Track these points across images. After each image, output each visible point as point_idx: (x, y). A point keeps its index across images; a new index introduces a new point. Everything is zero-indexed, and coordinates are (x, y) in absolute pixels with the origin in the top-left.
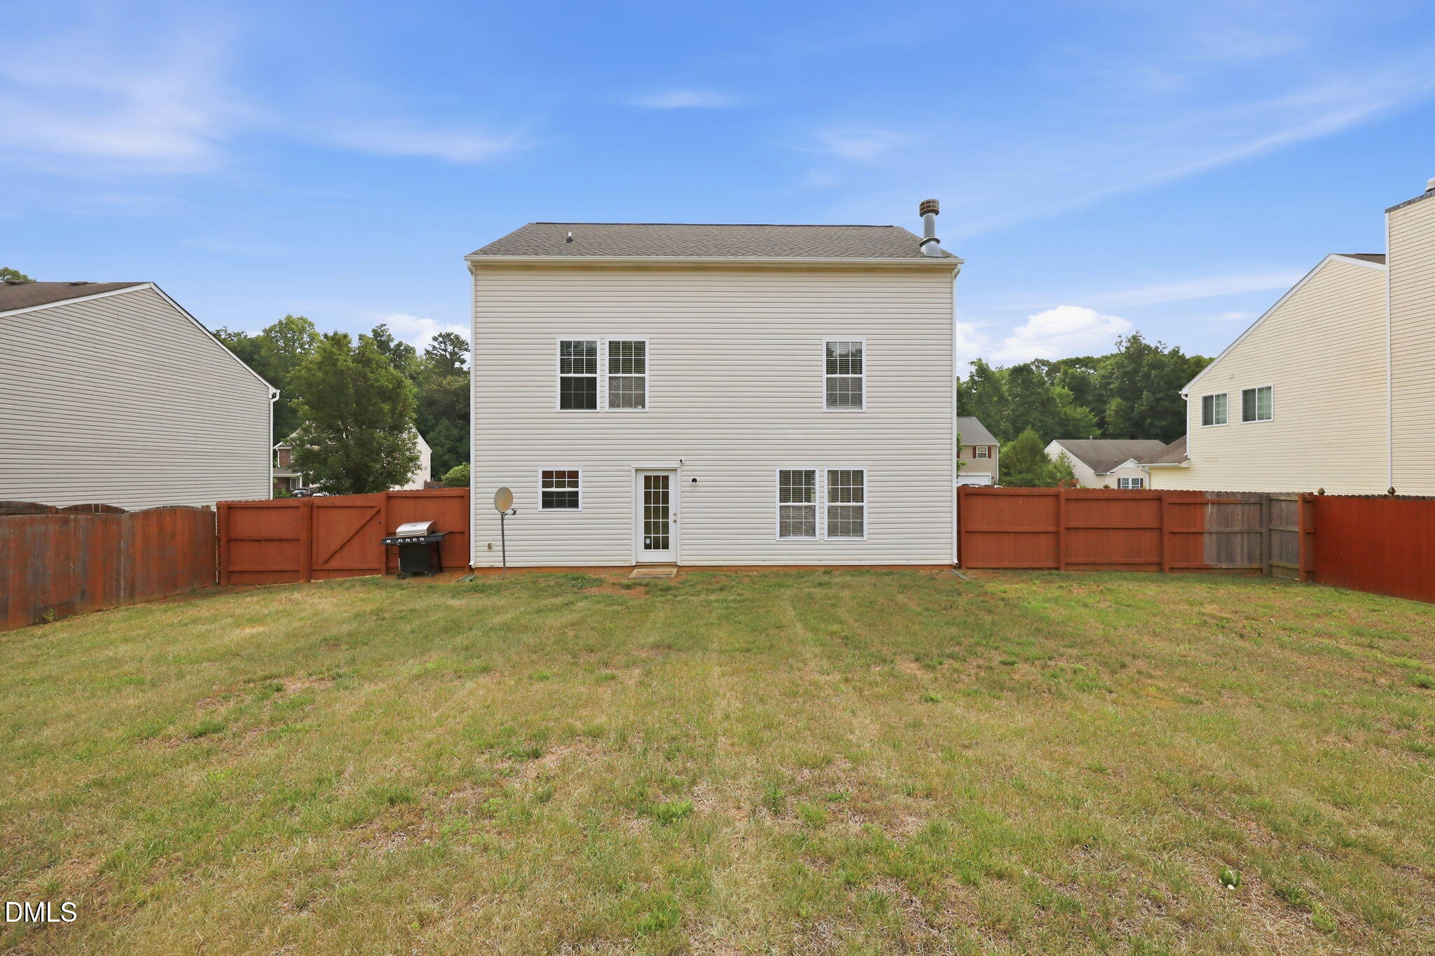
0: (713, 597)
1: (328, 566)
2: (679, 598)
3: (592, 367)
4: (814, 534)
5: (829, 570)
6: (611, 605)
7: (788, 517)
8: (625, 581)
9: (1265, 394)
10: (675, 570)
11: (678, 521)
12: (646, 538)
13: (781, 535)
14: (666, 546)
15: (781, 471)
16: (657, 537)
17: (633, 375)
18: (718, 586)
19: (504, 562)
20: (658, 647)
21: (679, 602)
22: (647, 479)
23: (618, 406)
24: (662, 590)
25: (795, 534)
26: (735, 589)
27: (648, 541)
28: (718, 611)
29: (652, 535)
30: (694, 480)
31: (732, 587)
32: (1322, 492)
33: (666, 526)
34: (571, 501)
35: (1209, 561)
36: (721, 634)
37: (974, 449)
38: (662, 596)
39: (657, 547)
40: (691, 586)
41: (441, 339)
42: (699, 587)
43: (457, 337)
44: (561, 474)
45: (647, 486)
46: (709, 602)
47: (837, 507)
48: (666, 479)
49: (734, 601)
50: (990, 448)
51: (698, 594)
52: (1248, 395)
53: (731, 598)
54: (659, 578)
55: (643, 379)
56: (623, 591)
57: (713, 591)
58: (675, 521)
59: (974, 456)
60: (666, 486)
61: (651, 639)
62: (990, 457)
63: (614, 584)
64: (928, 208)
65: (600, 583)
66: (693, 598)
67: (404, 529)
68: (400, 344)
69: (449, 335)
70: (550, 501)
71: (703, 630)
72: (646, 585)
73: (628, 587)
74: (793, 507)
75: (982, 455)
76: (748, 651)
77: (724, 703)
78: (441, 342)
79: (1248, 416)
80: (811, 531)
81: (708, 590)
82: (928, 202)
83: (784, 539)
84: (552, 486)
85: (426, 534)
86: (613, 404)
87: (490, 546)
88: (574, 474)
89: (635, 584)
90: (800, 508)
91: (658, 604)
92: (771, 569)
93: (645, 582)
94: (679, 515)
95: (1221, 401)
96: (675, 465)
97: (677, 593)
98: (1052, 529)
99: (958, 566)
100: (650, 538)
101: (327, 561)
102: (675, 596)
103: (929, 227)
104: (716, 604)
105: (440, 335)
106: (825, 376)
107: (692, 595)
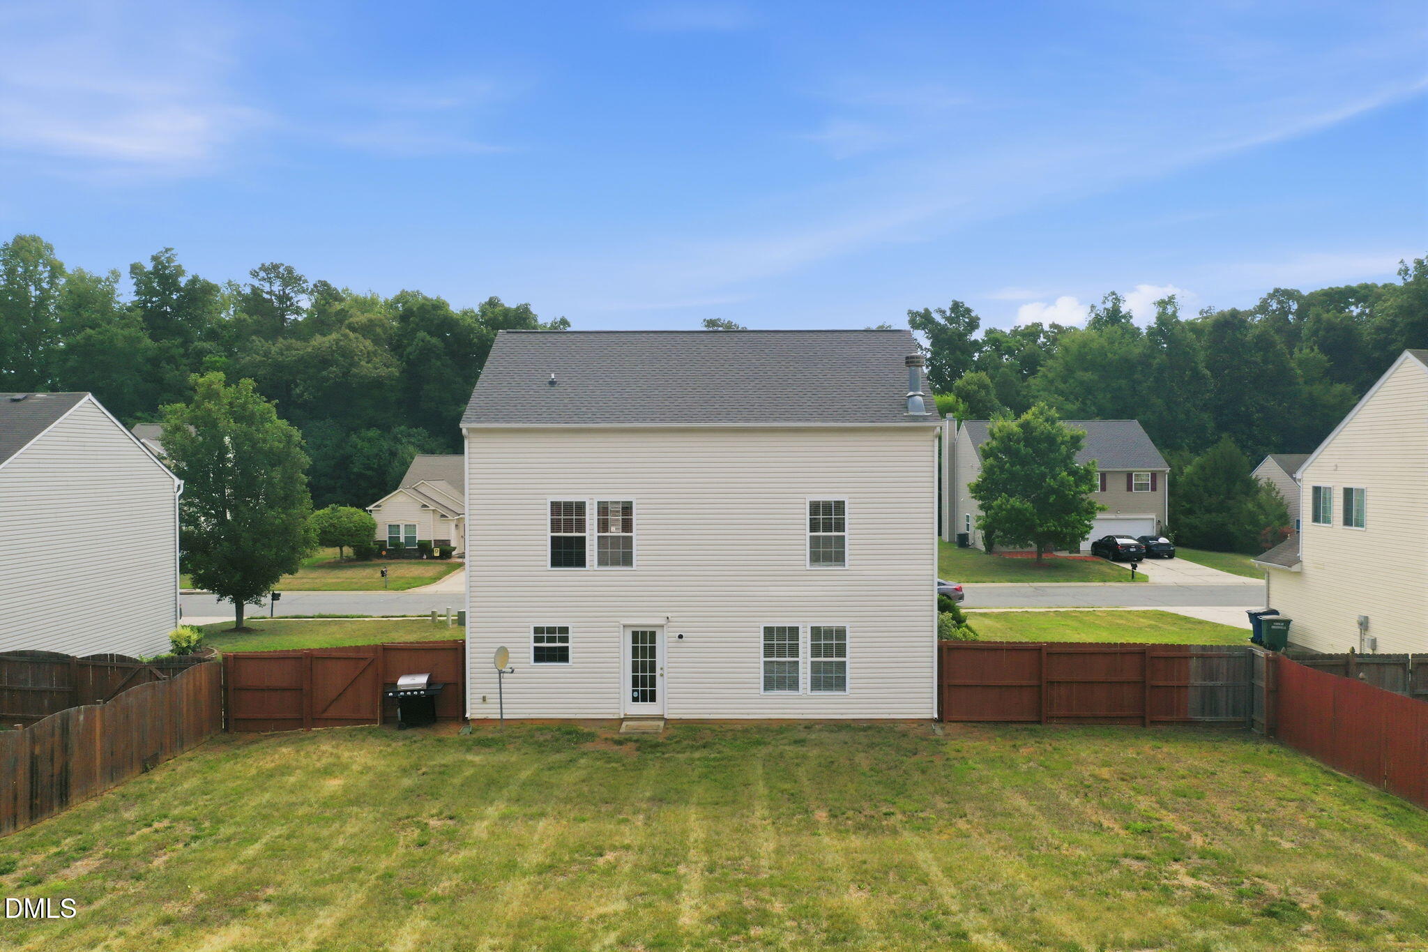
0: (697, 755)
1: (325, 715)
2: (666, 756)
3: (581, 526)
4: (797, 689)
5: (809, 725)
6: (609, 762)
7: (772, 672)
8: (616, 737)
10: (662, 724)
11: (665, 675)
12: (633, 691)
13: (765, 689)
14: (653, 699)
15: (765, 628)
16: (644, 688)
17: (622, 534)
18: (701, 742)
19: (502, 714)
20: (654, 800)
21: (666, 759)
22: (635, 634)
23: (607, 564)
24: (651, 746)
25: (779, 688)
26: (717, 746)
27: (636, 694)
28: (700, 770)
29: (640, 689)
30: (680, 637)
31: (715, 744)
33: (653, 679)
34: (561, 655)
36: (700, 790)
37: (1130, 476)
38: (652, 753)
39: (644, 700)
40: (676, 742)
41: (262, 274)
42: (685, 743)
43: (289, 270)
44: (551, 630)
45: (635, 640)
46: (693, 760)
47: (821, 662)
48: (653, 634)
49: (714, 759)
50: (1154, 476)
51: (683, 751)
52: (1348, 495)
53: (713, 756)
54: (647, 733)
55: (631, 537)
56: (617, 747)
57: (698, 748)
58: (662, 675)
59: (1129, 489)
60: (653, 640)
61: (648, 794)
62: (1154, 489)
63: (606, 739)
65: (590, 737)
66: (680, 756)
67: (404, 682)
68: (195, 280)
69: (275, 267)
70: (542, 655)
71: (685, 787)
72: (637, 741)
73: (620, 743)
74: (777, 662)
75: (1142, 487)
76: (717, 804)
77: (695, 835)
78: (264, 279)
79: (1347, 519)
80: (794, 685)
81: (692, 747)
83: (768, 693)
84: (543, 642)
85: (425, 687)
86: (602, 562)
87: (484, 699)
88: (565, 630)
89: (626, 740)
90: (784, 663)
91: (649, 762)
92: (755, 722)
93: (635, 737)
94: (665, 669)
96: (661, 621)
97: (664, 750)
99: (940, 720)
100: (638, 691)
101: (325, 711)
102: (663, 754)
104: (697, 763)
105: (263, 268)
106: (809, 534)
107: (678, 752)
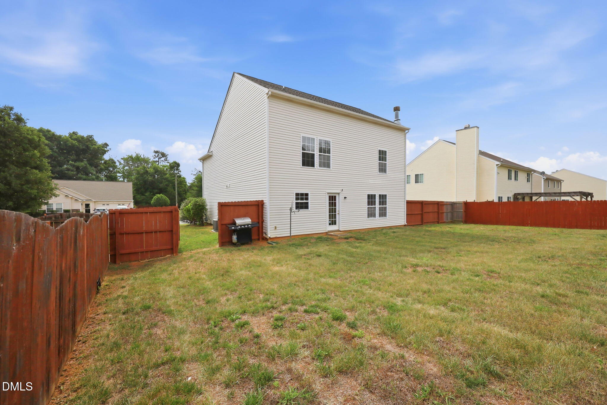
3: (313, 148)
4: (375, 217)
7: (370, 211)
9: (421, 176)
12: (329, 220)
13: (368, 217)
14: (335, 224)
15: (368, 195)
16: (333, 220)
17: (327, 154)
22: (330, 197)
23: (321, 167)
25: (371, 217)
27: (330, 222)
29: (331, 219)
30: (345, 198)
32: (467, 201)
33: (335, 215)
34: (306, 206)
35: (445, 220)
39: (332, 224)
44: (302, 195)
45: (329, 200)
47: (381, 207)
48: (335, 197)
52: (417, 176)
55: (330, 156)
58: (338, 214)
60: (335, 200)
63: (340, 238)
64: (397, 109)
65: (331, 239)
67: (240, 221)
70: (298, 206)
74: (370, 207)
79: (417, 182)
80: (374, 215)
82: (396, 107)
83: (368, 219)
84: (299, 200)
85: (251, 223)
86: (320, 165)
87: (275, 228)
88: (307, 195)
90: (372, 208)
92: (365, 230)
94: (340, 211)
95: (409, 177)
96: (339, 191)
98: (421, 213)
99: (406, 225)
103: (397, 116)
106: (378, 162)
